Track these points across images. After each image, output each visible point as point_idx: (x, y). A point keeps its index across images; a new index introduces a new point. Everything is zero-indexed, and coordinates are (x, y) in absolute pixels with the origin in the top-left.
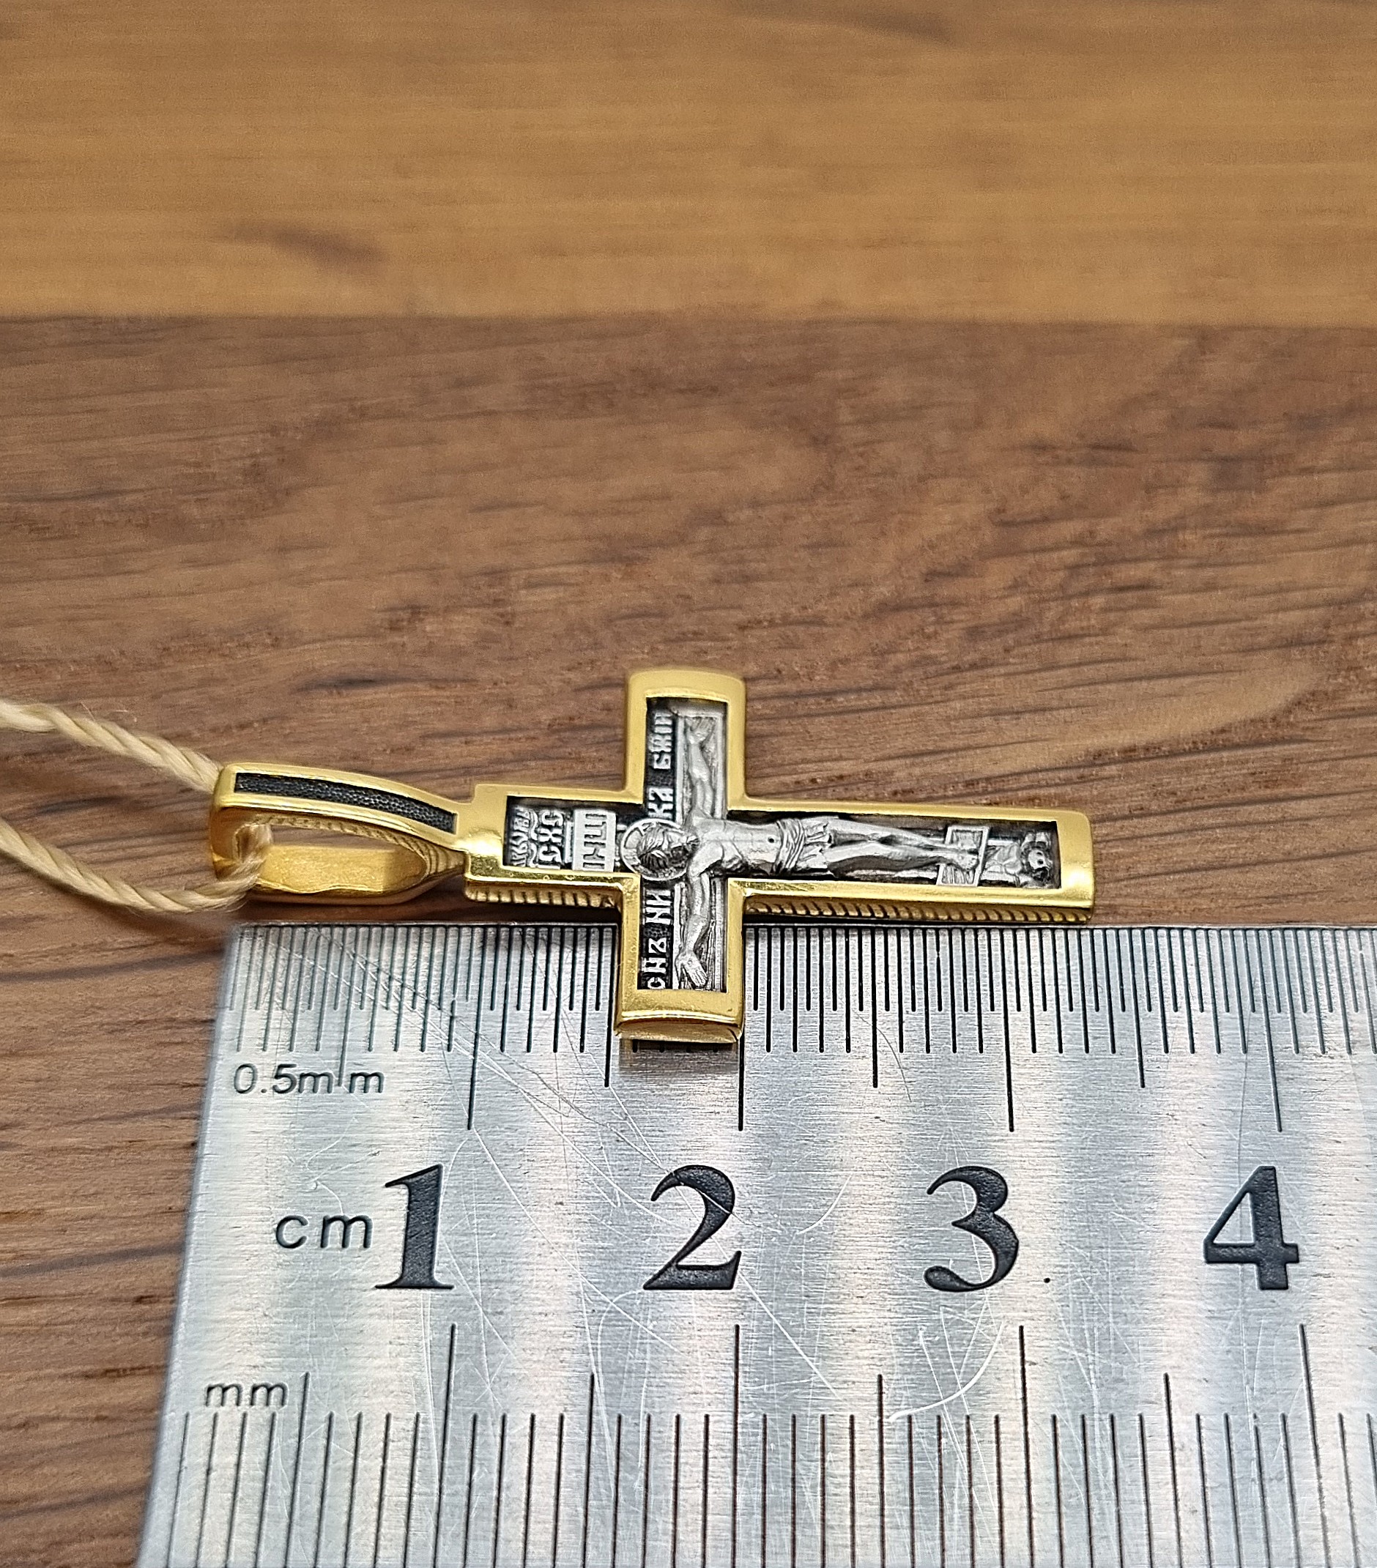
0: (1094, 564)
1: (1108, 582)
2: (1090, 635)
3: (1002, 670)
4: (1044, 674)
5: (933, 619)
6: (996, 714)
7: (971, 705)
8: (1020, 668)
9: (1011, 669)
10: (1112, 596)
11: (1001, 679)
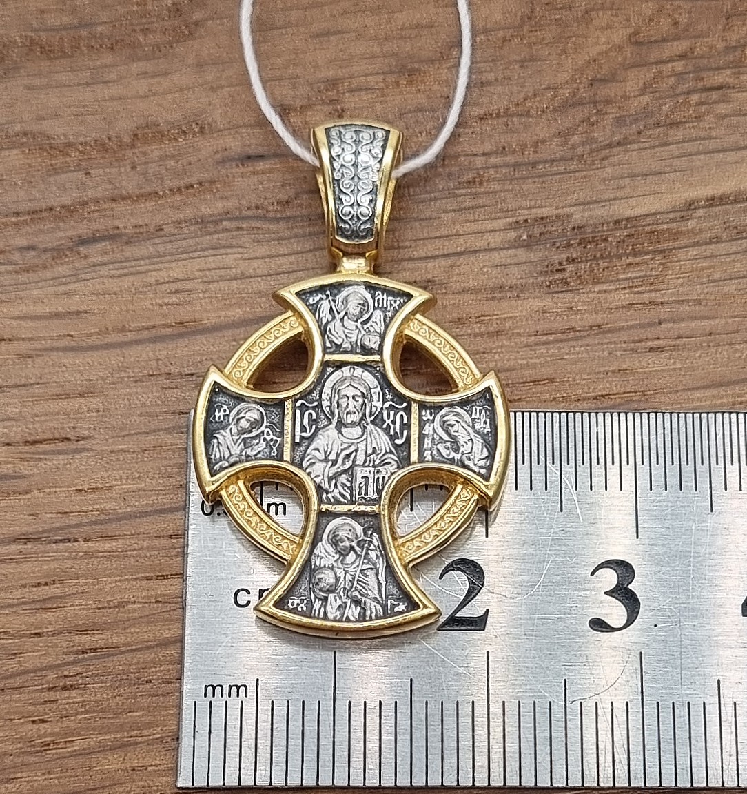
0: (693, 72)
1: (700, 85)
2: (689, 122)
3: (636, 146)
4: (662, 149)
5: (594, 111)
6: (633, 176)
7: (617, 170)
8: (647, 145)
9: (642, 146)
10: (704, 95)
11: (635, 153)
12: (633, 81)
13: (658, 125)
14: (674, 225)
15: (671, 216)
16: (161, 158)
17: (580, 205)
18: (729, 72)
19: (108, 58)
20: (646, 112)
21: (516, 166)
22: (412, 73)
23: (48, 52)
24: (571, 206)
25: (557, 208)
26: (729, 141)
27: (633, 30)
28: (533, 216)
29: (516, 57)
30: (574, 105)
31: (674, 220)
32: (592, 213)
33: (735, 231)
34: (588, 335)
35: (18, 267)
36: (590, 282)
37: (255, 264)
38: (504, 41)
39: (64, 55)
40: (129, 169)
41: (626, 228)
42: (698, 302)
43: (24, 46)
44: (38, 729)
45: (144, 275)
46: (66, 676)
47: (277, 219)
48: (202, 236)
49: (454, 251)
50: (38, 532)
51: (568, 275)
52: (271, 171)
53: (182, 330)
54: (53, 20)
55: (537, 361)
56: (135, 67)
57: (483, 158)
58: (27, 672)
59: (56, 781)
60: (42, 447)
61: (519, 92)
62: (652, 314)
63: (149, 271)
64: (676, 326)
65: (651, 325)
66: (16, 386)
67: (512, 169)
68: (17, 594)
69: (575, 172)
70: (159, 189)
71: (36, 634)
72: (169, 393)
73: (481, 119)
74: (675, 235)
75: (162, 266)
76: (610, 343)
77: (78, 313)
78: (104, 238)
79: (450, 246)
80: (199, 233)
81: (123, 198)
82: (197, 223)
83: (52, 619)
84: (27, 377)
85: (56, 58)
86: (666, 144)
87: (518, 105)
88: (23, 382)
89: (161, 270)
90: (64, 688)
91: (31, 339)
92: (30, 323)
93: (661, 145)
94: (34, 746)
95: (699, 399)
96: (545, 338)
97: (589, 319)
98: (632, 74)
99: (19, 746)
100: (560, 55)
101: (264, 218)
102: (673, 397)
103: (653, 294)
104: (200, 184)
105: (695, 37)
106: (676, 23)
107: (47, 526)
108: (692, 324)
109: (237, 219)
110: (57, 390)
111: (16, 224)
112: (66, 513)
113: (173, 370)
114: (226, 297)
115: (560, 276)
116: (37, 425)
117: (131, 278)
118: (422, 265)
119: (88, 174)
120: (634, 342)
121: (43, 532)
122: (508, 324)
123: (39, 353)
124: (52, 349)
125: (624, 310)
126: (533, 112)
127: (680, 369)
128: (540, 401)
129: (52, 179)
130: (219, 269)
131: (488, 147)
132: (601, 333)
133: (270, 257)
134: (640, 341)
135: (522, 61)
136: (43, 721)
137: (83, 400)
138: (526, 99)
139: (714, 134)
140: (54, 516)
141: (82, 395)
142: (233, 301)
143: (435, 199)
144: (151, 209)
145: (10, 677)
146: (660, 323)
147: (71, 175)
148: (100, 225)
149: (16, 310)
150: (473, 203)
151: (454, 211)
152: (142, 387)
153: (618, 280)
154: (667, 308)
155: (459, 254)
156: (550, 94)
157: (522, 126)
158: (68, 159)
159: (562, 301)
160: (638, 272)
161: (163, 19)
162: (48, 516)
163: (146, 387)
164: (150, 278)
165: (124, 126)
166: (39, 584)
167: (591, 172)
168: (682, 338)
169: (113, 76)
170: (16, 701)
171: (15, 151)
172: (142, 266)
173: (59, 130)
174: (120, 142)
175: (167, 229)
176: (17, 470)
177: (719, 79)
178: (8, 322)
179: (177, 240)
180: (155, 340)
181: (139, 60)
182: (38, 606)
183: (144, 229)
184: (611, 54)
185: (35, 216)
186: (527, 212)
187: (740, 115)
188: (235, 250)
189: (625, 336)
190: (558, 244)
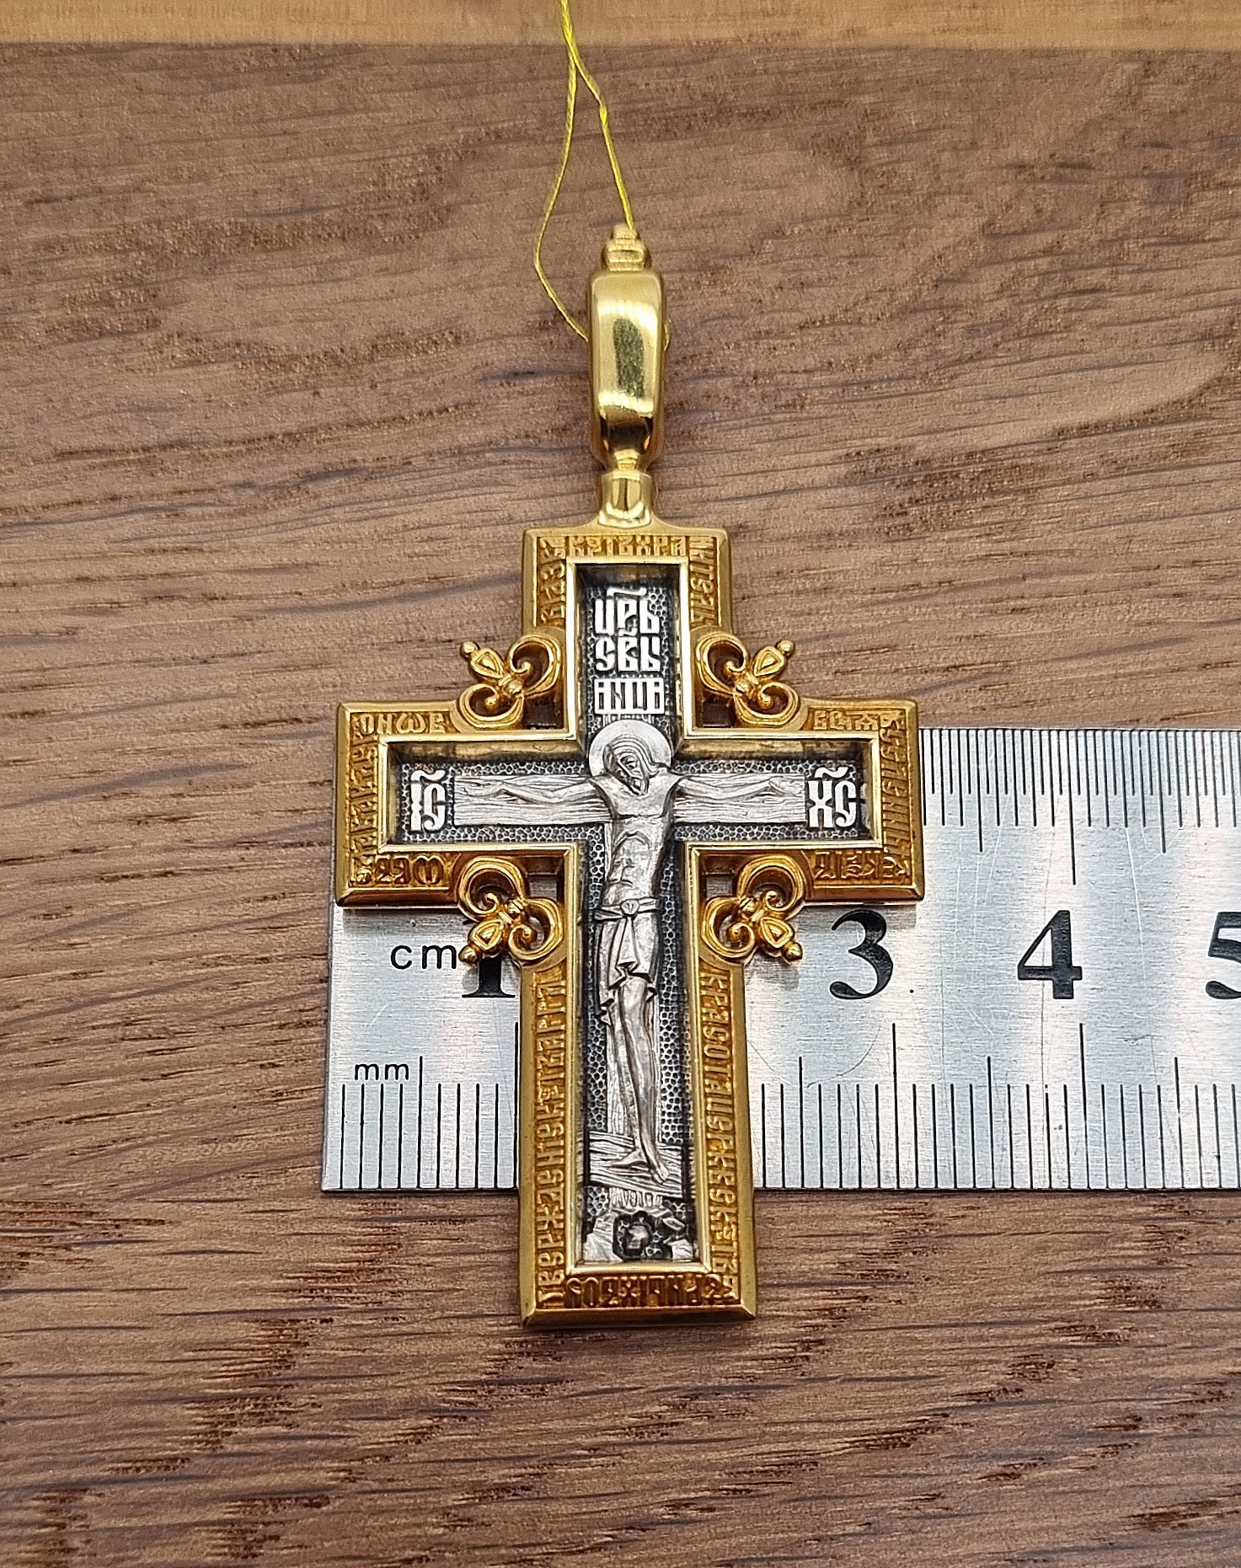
12: (988, 281)
13: (1018, 335)
14: (1041, 459)
15: (1036, 447)
16: (407, 375)
17: (923, 434)
18: (1104, 271)
19: (339, 251)
20: (1004, 321)
21: (846, 385)
22: (715, 270)
23: (264, 242)
24: (913, 435)
25: (897, 438)
26: (1107, 355)
27: (985, 219)
28: (866, 448)
29: (843, 252)
30: (915, 311)
31: (1039, 453)
32: (940, 444)
33: (1115, 466)
34: (937, 593)
35: (231, 509)
36: (938, 528)
37: (526, 505)
38: (829, 232)
39: (284, 246)
40: (367, 388)
41: (981, 462)
42: (1071, 552)
43: (233, 234)
44: (268, 1075)
45: (387, 520)
46: (301, 1011)
47: (552, 450)
48: (460, 470)
49: (770, 489)
50: (264, 835)
51: (911, 519)
52: (543, 391)
53: (436, 585)
54: (269, 203)
55: (875, 624)
56: (373, 262)
57: (804, 376)
58: (250, 1006)
59: (291, 1139)
60: (265, 730)
61: (848, 295)
62: (1013, 567)
63: (396, 514)
64: (1044, 582)
65: (1013, 580)
66: (233, 655)
67: (840, 390)
68: (239, 910)
69: (916, 394)
70: (405, 413)
71: (262, 959)
72: (421, 664)
73: (801, 328)
74: (1043, 470)
75: (411, 508)
76: (963, 602)
77: (307, 565)
78: (339, 473)
79: (764, 484)
80: (457, 467)
81: (361, 424)
82: (454, 455)
83: (283, 940)
84: (246, 643)
85: (273, 250)
86: (1029, 360)
87: (846, 310)
88: (240, 651)
89: (409, 512)
90: (300, 1025)
91: (249, 598)
92: (248, 578)
93: (1022, 361)
94: (263, 1096)
95: (1072, 671)
96: (884, 595)
97: (937, 573)
98: (986, 273)
99: (245, 1095)
100: (898, 250)
101: (536, 449)
102: (1042, 668)
103: (1015, 544)
104: (456, 407)
105: (1062, 228)
106: (1039, 211)
107: (273, 827)
108: (1064, 580)
109: (502, 449)
110: (284, 661)
111: (228, 456)
112: (297, 811)
113: (429, 635)
114: (491, 546)
115: (899, 521)
116: (260, 702)
117: (373, 522)
118: (732, 506)
119: (316, 393)
120: (992, 601)
121: (270, 834)
122: (839, 578)
123: (260, 615)
124: (276, 610)
125: (981, 562)
126: (866, 320)
127: (1050, 635)
128: (879, 673)
129: (272, 400)
130: (482, 511)
131: (811, 362)
132: (952, 591)
133: (544, 496)
134: (1000, 600)
135: (850, 256)
136: (274, 1066)
137: (315, 673)
138: (856, 304)
139: (1087, 347)
140: (283, 814)
141: (314, 666)
142: (500, 551)
143: (747, 426)
144: (396, 437)
145: (234, 1011)
146: (1024, 578)
147: (294, 394)
148: (334, 456)
149: (230, 562)
150: (793, 432)
151: (770, 440)
152: (389, 657)
153: (972, 526)
154: (1032, 560)
155: (777, 493)
156: (885, 297)
157: (852, 337)
158: (291, 375)
159: (904, 551)
160: (997, 516)
161: (407, 203)
162: (275, 814)
163: (395, 656)
164: (397, 522)
165: (360, 334)
166: (266, 898)
167: (938, 394)
168: (1049, 595)
169: (347, 273)
170: (240, 1041)
171: (225, 366)
172: (386, 507)
173: (279, 339)
174: (357, 353)
175: (418, 462)
176: (236, 757)
177: (1093, 278)
178: (220, 576)
179: (428, 477)
180: (402, 598)
181: (378, 252)
182: (264, 924)
183: (387, 463)
184: (960, 248)
185: (251, 446)
186: (859, 443)
187: (1119, 324)
188: (500, 489)
189: (982, 593)
190: (898, 482)
